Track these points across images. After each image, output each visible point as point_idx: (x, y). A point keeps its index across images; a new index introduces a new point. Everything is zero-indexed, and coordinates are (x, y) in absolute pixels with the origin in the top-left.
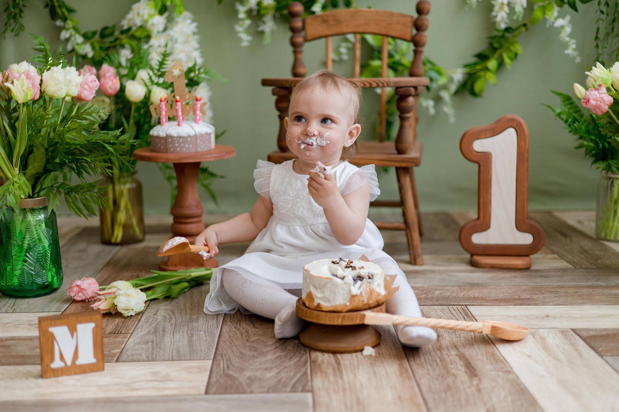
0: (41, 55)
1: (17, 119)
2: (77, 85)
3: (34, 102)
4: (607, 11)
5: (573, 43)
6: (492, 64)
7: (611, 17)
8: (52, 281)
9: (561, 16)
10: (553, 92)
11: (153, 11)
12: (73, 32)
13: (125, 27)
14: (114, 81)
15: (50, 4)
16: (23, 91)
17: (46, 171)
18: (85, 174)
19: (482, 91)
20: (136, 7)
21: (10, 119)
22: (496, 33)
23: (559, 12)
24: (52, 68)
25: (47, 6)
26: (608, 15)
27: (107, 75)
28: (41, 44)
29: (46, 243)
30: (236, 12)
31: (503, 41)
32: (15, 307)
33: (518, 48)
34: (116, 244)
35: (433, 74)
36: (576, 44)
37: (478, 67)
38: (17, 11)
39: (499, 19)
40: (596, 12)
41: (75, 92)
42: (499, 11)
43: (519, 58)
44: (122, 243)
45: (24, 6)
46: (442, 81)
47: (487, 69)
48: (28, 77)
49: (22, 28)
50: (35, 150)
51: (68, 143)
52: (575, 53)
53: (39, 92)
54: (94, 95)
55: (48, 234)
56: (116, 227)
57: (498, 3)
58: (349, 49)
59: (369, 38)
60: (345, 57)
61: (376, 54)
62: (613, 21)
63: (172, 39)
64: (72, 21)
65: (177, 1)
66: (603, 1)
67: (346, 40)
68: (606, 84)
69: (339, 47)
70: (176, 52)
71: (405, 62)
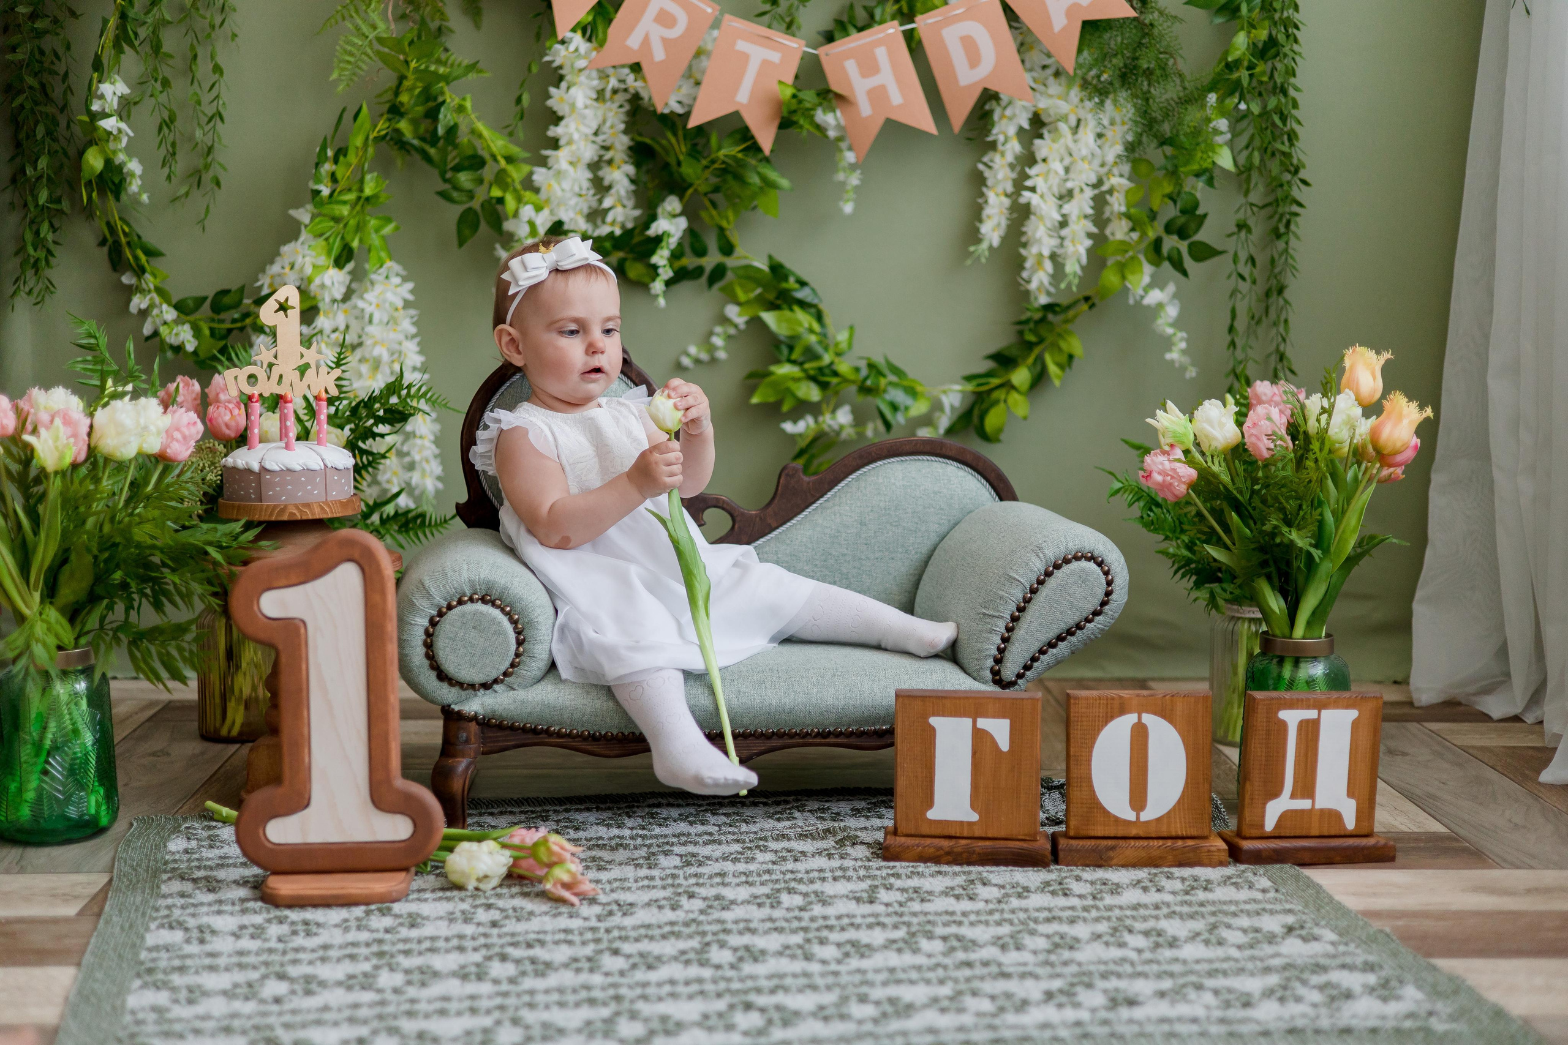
0: (89, 358)
1: (43, 496)
2: (159, 433)
3: (75, 466)
4: (1251, 274)
5: (1182, 339)
6: (1021, 376)
7: (1260, 288)
8: (98, 812)
9: (1157, 283)
10: (1126, 442)
11: (323, 260)
12: (157, 299)
13: (265, 291)
14: (236, 412)
15: (110, 240)
16: (56, 448)
17: (93, 598)
18: (168, 607)
19: (1000, 430)
20: (286, 249)
21: (27, 497)
22: (1027, 315)
23: (1153, 276)
24: (113, 403)
25: (103, 242)
26: (1254, 282)
27: (222, 397)
28: (91, 336)
29: (88, 738)
31: (1043, 332)
32: (23, 863)
33: (1075, 345)
34: (228, 740)
35: (897, 395)
36: (1188, 341)
37: (995, 381)
38: (41, 254)
39: (1033, 286)
40: (1229, 277)
41: (153, 446)
42: (1034, 271)
43: (1075, 363)
44: (243, 738)
45: (55, 242)
46: (919, 408)
47: (1008, 386)
48: (67, 421)
49: (50, 287)
50: (73, 557)
51: (138, 546)
52: (1185, 360)
53: (85, 448)
54: (192, 449)
55: (93, 718)
56: (231, 705)
57: (1031, 253)
58: (729, 337)
59: (769, 318)
60: (722, 355)
61: (785, 350)
62: (1268, 294)
63: (360, 315)
64: (155, 276)
65: (375, 240)
66: (1243, 256)
67: (725, 320)
68: (1182, 443)
69: (711, 334)
70: (368, 342)
71: (843, 367)
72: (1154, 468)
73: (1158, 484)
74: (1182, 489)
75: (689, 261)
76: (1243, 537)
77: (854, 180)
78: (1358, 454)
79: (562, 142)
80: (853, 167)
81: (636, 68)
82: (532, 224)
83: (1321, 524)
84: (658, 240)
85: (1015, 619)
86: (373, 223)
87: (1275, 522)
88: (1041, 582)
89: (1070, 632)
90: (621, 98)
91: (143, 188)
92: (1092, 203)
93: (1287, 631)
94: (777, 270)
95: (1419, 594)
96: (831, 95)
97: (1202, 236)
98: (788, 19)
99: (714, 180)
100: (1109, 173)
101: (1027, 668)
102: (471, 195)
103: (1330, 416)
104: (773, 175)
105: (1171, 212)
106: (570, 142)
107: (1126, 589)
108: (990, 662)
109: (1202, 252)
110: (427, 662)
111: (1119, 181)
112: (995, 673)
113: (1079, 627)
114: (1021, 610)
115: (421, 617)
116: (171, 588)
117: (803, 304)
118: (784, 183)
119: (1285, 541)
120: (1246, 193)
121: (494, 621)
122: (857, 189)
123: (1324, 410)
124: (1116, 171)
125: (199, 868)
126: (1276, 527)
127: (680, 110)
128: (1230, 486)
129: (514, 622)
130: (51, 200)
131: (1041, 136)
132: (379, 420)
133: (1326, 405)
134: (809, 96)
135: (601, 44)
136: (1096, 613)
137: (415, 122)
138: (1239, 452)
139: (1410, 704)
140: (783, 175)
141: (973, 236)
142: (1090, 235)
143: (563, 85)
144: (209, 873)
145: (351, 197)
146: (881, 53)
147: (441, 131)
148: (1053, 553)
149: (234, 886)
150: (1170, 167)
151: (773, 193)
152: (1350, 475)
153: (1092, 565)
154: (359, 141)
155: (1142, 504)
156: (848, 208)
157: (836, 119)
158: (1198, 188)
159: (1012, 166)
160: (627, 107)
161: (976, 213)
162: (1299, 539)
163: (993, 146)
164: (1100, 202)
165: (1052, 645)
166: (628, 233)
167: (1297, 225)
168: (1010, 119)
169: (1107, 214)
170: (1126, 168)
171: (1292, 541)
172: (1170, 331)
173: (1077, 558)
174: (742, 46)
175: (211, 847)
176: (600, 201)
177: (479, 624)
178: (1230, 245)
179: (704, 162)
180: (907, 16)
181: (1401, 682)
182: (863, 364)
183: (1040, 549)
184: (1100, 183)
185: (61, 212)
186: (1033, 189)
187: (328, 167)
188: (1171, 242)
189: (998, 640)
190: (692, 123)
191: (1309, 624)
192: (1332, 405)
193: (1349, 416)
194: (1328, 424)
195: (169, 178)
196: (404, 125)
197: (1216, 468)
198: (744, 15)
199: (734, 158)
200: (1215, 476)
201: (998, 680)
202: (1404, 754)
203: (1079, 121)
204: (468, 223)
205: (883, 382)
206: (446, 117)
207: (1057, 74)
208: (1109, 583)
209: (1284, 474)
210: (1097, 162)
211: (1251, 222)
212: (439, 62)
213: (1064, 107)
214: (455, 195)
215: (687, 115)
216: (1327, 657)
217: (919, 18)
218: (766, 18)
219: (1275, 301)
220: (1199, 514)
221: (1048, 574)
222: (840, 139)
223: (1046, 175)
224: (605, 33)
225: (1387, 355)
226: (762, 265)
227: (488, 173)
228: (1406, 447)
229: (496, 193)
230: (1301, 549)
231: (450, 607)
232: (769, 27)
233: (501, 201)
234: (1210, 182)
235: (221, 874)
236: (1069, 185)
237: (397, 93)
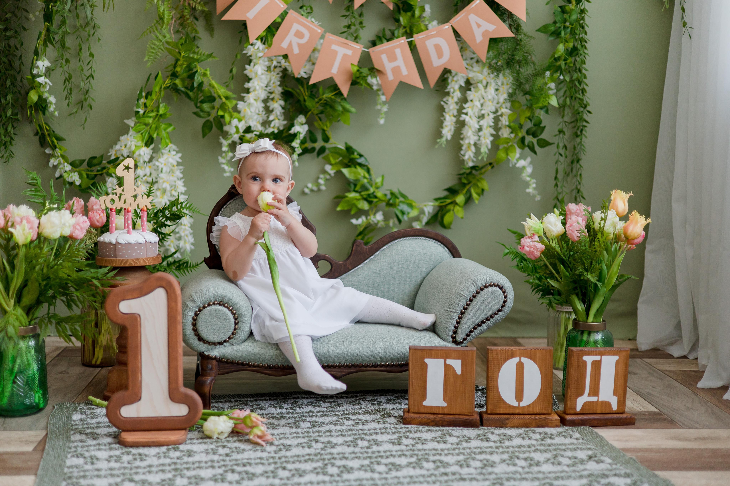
0: (33, 189)
1: (16, 255)
2: (70, 226)
3: (32, 242)
4: (565, 153)
5: (534, 183)
6: (460, 199)
7: (569, 159)
8: (39, 402)
9: (522, 157)
10: (509, 230)
11: (140, 143)
12: (62, 161)
13: (113, 157)
14: (102, 215)
15: (40, 133)
16: (24, 234)
17: (38, 303)
18: (74, 307)
19: (450, 223)
20: (122, 138)
21: (8, 256)
22: (463, 171)
23: (521, 154)
24: (49, 213)
25: (37, 134)
26: (566, 157)
27: (95, 207)
28: (34, 179)
29: (34, 367)
30: (220, 145)
31: (470, 178)
32: (5, 425)
33: (485, 185)
34: (96, 366)
35: (404, 207)
36: (536, 183)
37: (448, 201)
38: (8, 139)
39: (466, 158)
40: (555, 155)
41: (67, 232)
42: (466, 151)
43: (485, 193)
44: (102, 365)
45: (14, 134)
46: (414, 213)
47: (454, 203)
48: (28, 221)
49: (12, 155)
50: (29, 284)
51: (60, 279)
52: (535, 192)
53: (36, 234)
54: (84, 234)
55: (37, 357)
56: (97, 349)
57: (465, 143)
58: (327, 180)
59: (345, 171)
60: (323, 188)
61: (353, 186)
62: (572, 162)
63: (157, 168)
64: (61, 149)
65: (164, 134)
66: (561, 145)
67: (325, 172)
68: (538, 233)
69: (318, 178)
70: (160, 181)
71: (379, 194)
72: (525, 244)
73: (527, 251)
74: (538, 254)
75: (309, 145)
76: (565, 276)
77: (385, 109)
78: (617, 239)
79: (251, 90)
80: (384, 103)
81: (285, 57)
82: (237, 127)
83: (601, 271)
84: (295, 135)
85: (462, 313)
86: (163, 126)
87: (581, 270)
88: (474, 297)
89: (487, 319)
90: (278, 70)
91: (56, 109)
92: (493, 121)
93: (585, 319)
94: (349, 149)
95: (640, 300)
96: (375, 70)
97: (544, 136)
98: (355, 35)
99: (321, 108)
100: (501, 107)
101: (468, 335)
102: (209, 114)
103: (605, 222)
104: (348, 106)
105: (529, 125)
106: (255, 90)
107: (513, 300)
108: (451, 333)
109: (544, 144)
110: (193, 333)
111: (505, 111)
112: (453, 338)
113: (491, 317)
114: (465, 309)
115: (191, 312)
116: (76, 298)
117: (361, 165)
118: (353, 110)
119: (585, 278)
120: (563, 117)
121: (224, 313)
122: (386, 113)
123: (602, 219)
124: (504, 106)
125: (88, 428)
126: (581, 272)
127: (305, 76)
128: (560, 253)
129: (234, 314)
130: (13, 114)
131: (470, 90)
132: (168, 219)
133: (603, 217)
134: (365, 71)
135: (270, 46)
136: (499, 311)
137: (183, 80)
138: (563, 237)
139: (637, 350)
140: (352, 107)
141: (439, 134)
142: (492, 135)
143: (252, 64)
144: (93, 431)
145: (153, 114)
146: (398, 51)
147: (195, 85)
148: (480, 283)
149: (105, 437)
150: (529, 105)
151: (348, 114)
152: (613, 248)
153: (497, 289)
154: (157, 89)
155: (518, 259)
156: (382, 121)
157: (377, 81)
158: (542, 114)
159: (457, 103)
160: (281, 74)
161: (440, 124)
162: (592, 278)
163: (448, 94)
164: (497, 120)
165: (479, 325)
166: (280, 132)
167: (586, 132)
168: (456, 82)
169: (500, 126)
170: (509, 105)
171: (588, 279)
172: (528, 179)
173: (491, 286)
174: (334, 47)
175: (92, 418)
176: (268, 117)
177: (217, 315)
178: (555, 140)
179: (317, 100)
180: (409, 34)
181: (633, 339)
182: (388, 193)
183: (474, 281)
184: (497, 111)
185: (17, 120)
186: (466, 114)
187: (142, 100)
188: (529, 139)
189: (455, 323)
190: (311, 82)
191: (595, 316)
192: (606, 217)
193: (613, 222)
194: (604, 225)
195: (68, 105)
196: (178, 82)
197: (554, 245)
198: (335, 33)
199: (330, 98)
200: (553, 248)
201: (455, 341)
202: (635, 374)
203: (487, 83)
204: (207, 127)
205: (397, 201)
206: (198, 79)
207: (478, 62)
208: (505, 297)
209: (585, 248)
210: (495, 102)
211: (565, 130)
212: (194, 53)
213: (480, 77)
214: (201, 114)
215: (309, 78)
216: (603, 331)
217: (415, 35)
218: (345, 34)
219: (576, 166)
220: (545, 265)
221: (478, 293)
222: (379, 90)
223: (472, 107)
224: (272, 41)
225: (630, 194)
226: (342, 147)
227: (217, 104)
228: (639, 236)
229: (221, 113)
230: (592, 282)
231: (204, 307)
232: (346, 38)
233: (223, 117)
234: (547, 112)
235: (98, 431)
236: (483, 112)
237: (175, 66)
